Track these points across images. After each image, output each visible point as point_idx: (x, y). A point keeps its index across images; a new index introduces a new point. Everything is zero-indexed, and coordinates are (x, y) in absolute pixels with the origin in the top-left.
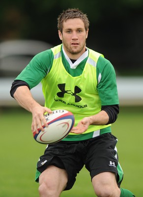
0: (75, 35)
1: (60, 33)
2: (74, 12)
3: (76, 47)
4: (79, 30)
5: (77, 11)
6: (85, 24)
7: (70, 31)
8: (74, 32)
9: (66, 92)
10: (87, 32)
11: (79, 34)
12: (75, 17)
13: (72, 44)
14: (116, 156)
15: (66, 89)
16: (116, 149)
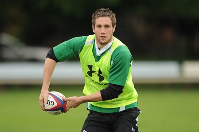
0: (103, 30)
1: (93, 27)
2: (105, 11)
3: (104, 40)
4: (107, 26)
5: (107, 11)
6: (113, 22)
7: (100, 26)
8: (103, 28)
9: (93, 72)
10: (115, 27)
11: (107, 29)
12: (104, 16)
13: (101, 37)
14: (137, 125)
15: (93, 70)
16: (137, 119)
